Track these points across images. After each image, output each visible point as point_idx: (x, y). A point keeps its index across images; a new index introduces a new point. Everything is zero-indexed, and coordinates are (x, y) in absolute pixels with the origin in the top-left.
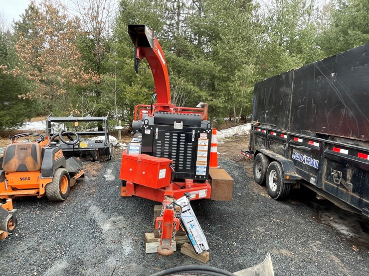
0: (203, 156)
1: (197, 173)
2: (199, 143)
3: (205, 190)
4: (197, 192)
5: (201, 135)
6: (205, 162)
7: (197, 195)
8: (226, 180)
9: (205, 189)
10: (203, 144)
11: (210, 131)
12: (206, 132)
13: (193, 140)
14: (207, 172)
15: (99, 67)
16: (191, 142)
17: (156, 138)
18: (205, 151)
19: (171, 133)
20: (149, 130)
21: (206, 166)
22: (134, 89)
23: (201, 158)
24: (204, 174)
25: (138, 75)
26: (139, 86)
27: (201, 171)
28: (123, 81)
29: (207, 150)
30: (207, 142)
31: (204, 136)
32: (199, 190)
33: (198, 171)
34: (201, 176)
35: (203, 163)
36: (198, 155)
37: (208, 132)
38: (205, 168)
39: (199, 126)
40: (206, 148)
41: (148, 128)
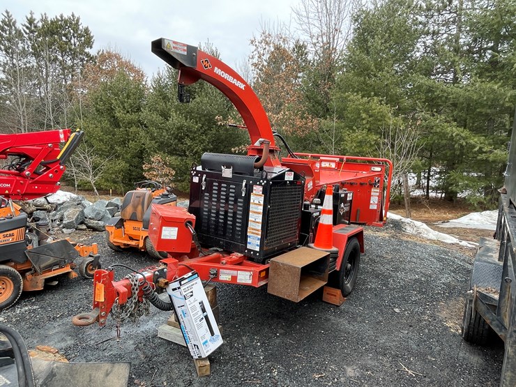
0: (257, 220)
1: (249, 247)
2: (252, 201)
3: (248, 273)
4: (234, 273)
5: (254, 188)
6: (258, 230)
7: (234, 278)
8: (290, 266)
9: (250, 271)
10: (256, 202)
11: (265, 182)
12: (260, 184)
13: (243, 195)
14: (261, 246)
15: (328, 110)
16: (241, 197)
17: (203, 189)
18: (259, 213)
19: (220, 183)
20: (198, 178)
21: (260, 237)
22: (357, 136)
23: (254, 224)
24: (257, 249)
25: (364, 115)
26: (364, 132)
27: (254, 243)
28: (347, 126)
29: (262, 211)
30: (262, 199)
31: (258, 190)
32: (238, 270)
33: (250, 243)
34: (254, 251)
35: (257, 232)
36: (250, 219)
37: (263, 184)
38: (258, 239)
39: (252, 174)
40: (261, 209)
41: (196, 175)
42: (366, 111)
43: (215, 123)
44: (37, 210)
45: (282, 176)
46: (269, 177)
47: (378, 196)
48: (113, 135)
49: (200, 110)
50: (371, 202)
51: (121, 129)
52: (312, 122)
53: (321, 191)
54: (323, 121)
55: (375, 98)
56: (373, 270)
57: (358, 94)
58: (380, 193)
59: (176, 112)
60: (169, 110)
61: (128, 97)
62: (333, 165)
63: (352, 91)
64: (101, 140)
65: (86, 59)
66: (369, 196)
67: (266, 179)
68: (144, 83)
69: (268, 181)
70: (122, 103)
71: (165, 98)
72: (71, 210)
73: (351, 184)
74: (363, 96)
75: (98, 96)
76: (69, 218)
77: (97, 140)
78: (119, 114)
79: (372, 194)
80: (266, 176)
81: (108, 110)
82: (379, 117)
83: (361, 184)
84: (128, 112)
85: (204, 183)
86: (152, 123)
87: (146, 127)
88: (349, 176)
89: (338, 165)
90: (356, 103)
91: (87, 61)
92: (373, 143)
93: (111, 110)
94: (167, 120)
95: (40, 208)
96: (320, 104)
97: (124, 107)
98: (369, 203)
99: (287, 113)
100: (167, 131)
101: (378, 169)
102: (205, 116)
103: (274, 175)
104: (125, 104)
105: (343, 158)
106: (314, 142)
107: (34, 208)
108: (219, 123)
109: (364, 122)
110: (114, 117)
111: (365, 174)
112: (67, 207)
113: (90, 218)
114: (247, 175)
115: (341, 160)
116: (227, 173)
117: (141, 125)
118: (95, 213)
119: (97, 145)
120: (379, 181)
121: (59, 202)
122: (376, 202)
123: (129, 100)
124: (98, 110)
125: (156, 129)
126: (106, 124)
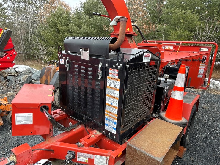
0: (113, 105)
1: (106, 128)
2: (108, 85)
3: (105, 158)
4: (91, 156)
5: (110, 71)
7: (91, 160)
8: (147, 156)
9: (106, 156)
11: (121, 65)
12: (116, 68)
13: (100, 78)
14: (118, 129)
15: (160, 20)
16: (98, 80)
17: (67, 70)
18: (115, 98)
19: (80, 65)
20: (63, 60)
21: (116, 121)
22: (177, 33)
23: (110, 108)
24: (114, 132)
25: (182, 21)
26: (182, 30)
27: (111, 126)
28: (171, 28)
29: (118, 96)
30: (118, 84)
31: (114, 73)
32: (94, 154)
33: (107, 125)
34: (111, 133)
35: (113, 116)
36: (107, 102)
37: (119, 67)
38: (115, 123)
39: (108, 56)
40: (117, 94)
41: (62, 58)
42: (183, 18)
43: (103, 30)
44: (9, 75)
45: (140, 57)
46: (126, 60)
47: (204, 69)
48: (58, 37)
49: (96, 23)
50: (199, 73)
51: (60, 34)
52: (152, 26)
53: (167, 67)
54: (158, 25)
55: (189, 10)
56: (199, 119)
57: (179, 9)
58: (205, 66)
59: (84, 25)
60: (82, 24)
61: (63, 18)
62: (172, 48)
63: (176, 7)
64: (52, 40)
65: (46, 2)
66: (198, 69)
67: (122, 62)
68: (70, 12)
69: (124, 64)
70: (61, 22)
71: (80, 18)
72: (24, 76)
73: (186, 61)
74: (182, 10)
75: (50, 19)
76: (23, 80)
77: (50, 40)
78: (59, 27)
79: (200, 67)
80: (123, 59)
81: (55, 25)
82: (191, 22)
83: (193, 61)
84: (63, 26)
85: (67, 65)
86: (74, 31)
87: (72, 33)
88: (184, 55)
89: (176, 47)
90: (178, 14)
91: (46, 3)
92: (186, 36)
93: (56, 25)
94: (81, 29)
95: (11, 75)
96: (156, 17)
97: (61, 24)
98: (197, 74)
99: (139, 22)
100: (81, 34)
101: (206, 50)
102: (98, 26)
103: (132, 57)
104: (62, 22)
105: (179, 43)
106: (153, 37)
107: (7, 75)
108: (105, 29)
109: (182, 24)
110: (57, 29)
111: (195, 53)
112: (23, 74)
113: (35, 80)
114: (103, 57)
115: (178, 44)
116: (85, 56)
117: (69, 32)
118: (37, 77)
119: (50, 42)
120: (205, 58)
121: (21, 71)
122: (202, 73)
123: (64, 20)
124: (50, 26)
125: (76, 34)
126: (54, 32)
